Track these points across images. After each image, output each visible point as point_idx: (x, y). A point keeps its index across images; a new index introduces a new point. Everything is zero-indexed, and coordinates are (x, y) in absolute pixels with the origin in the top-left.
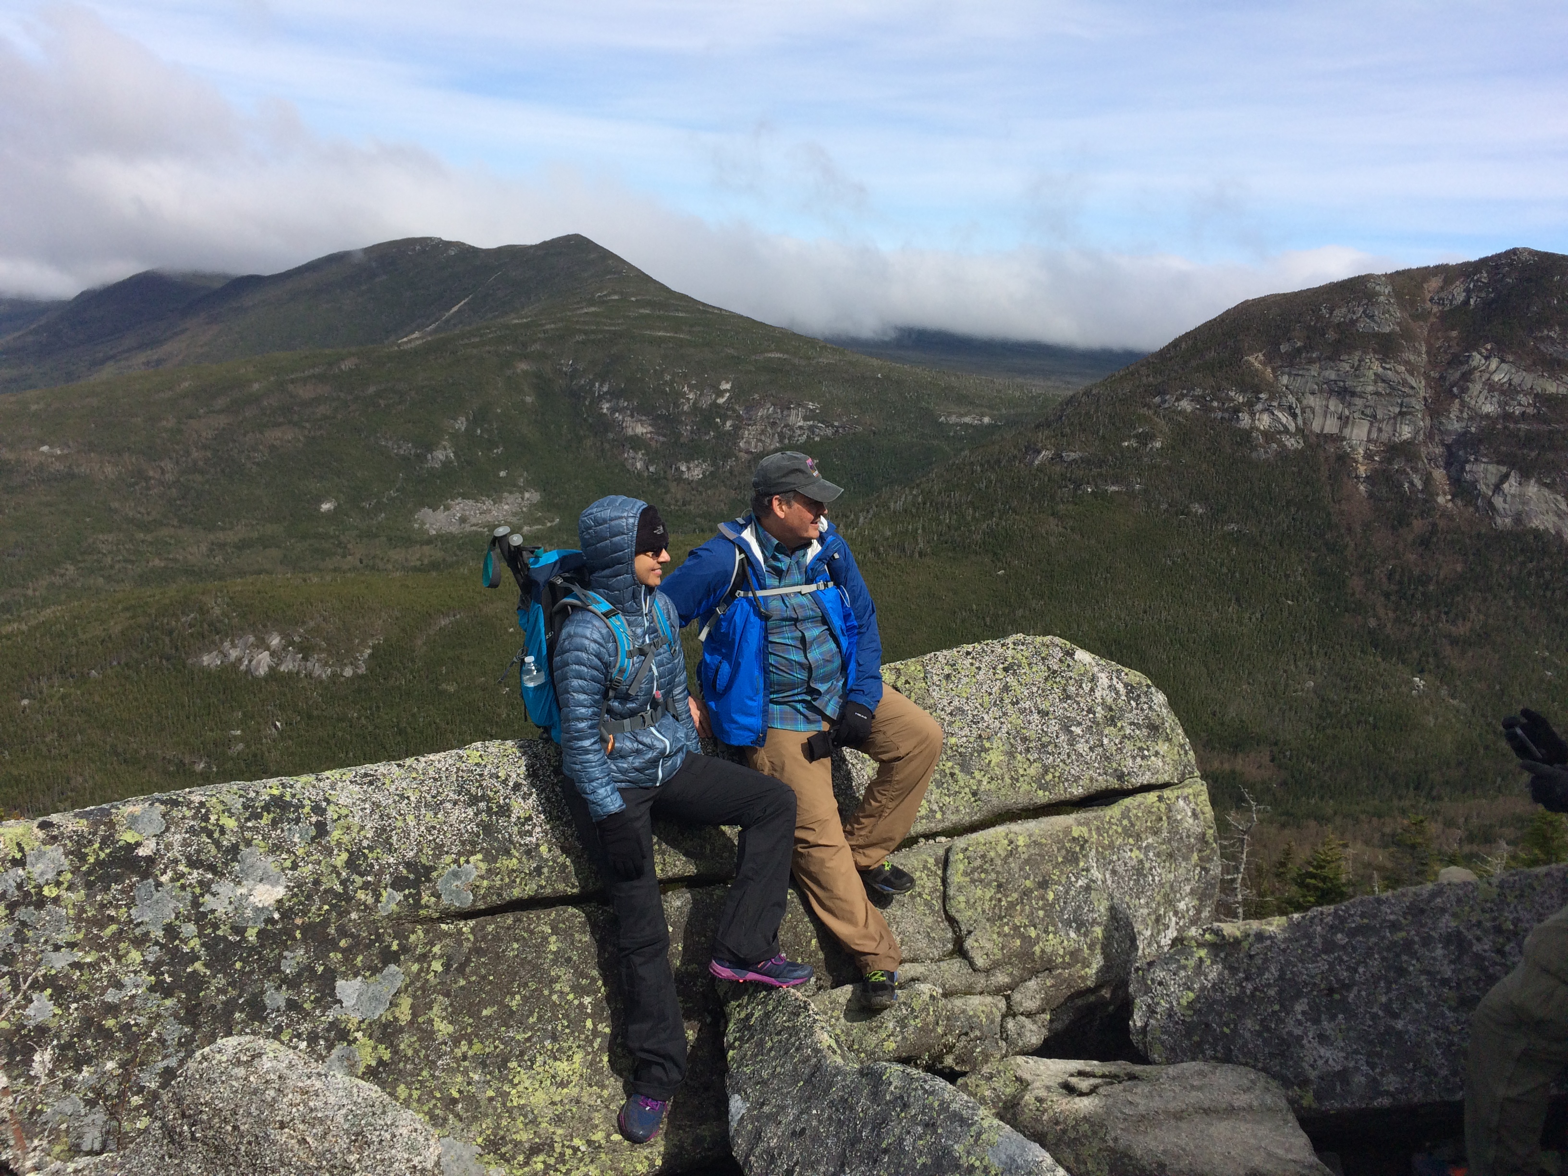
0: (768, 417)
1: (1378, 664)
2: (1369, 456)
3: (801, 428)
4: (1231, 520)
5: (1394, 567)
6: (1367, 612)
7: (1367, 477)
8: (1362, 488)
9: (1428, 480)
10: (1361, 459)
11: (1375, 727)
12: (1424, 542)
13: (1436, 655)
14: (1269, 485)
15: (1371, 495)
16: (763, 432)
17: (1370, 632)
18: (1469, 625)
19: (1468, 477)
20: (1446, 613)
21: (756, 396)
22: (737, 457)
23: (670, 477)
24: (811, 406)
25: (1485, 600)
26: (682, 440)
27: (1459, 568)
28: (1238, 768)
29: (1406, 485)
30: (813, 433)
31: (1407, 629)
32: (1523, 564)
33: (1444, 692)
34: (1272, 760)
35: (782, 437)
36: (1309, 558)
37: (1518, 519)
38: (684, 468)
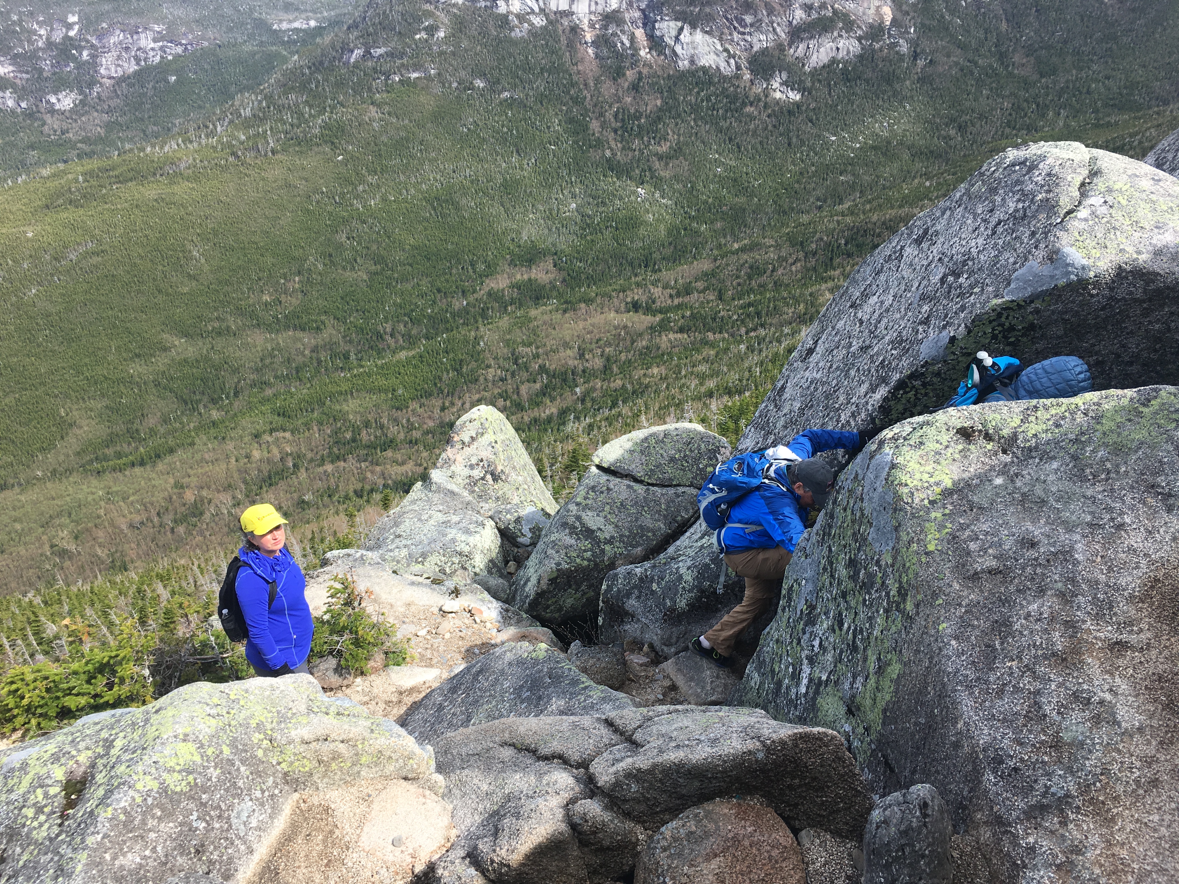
0: (120, 43)
1: (614, 183)
2: (592, 26)
3: (153, 49)
4: (504, 89)
5: (618, 108)
6: (603, 146)
7: (593, 42)
8: (590, 51)
9: (632, 38)
10: (586, 29)
11: (617, 229)
12: (635, 87)
13: (650, 170)
14: (527, 57)
15: (597, 56)
16: (119, 57)
17: (608, 160)
18: (668, 144)
19: (658, 33)
20: (654, 138)
21: (104, 25)
22: (100, 84)
23: (43, 110)
24: (157, 28)
25: (677, 124)
26: (45, 75)
27: (659, 102)
28: (533, 276)
29: (619, 45)
30: (165, 52)
31: (630, 154)
32: (698, 93)
33: (657, 195)
34: (555, 266)
35: (137, 60)
36: (561, 111)
37: (692, 62)
38: (53, 100)
